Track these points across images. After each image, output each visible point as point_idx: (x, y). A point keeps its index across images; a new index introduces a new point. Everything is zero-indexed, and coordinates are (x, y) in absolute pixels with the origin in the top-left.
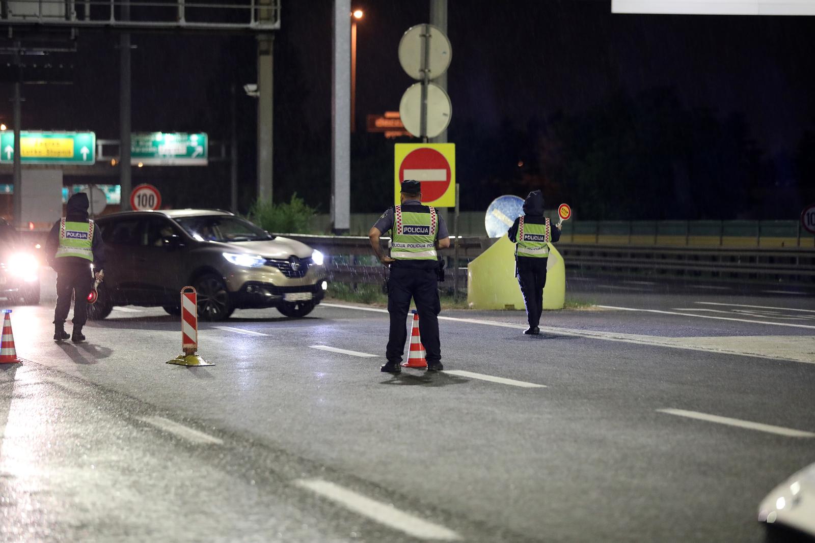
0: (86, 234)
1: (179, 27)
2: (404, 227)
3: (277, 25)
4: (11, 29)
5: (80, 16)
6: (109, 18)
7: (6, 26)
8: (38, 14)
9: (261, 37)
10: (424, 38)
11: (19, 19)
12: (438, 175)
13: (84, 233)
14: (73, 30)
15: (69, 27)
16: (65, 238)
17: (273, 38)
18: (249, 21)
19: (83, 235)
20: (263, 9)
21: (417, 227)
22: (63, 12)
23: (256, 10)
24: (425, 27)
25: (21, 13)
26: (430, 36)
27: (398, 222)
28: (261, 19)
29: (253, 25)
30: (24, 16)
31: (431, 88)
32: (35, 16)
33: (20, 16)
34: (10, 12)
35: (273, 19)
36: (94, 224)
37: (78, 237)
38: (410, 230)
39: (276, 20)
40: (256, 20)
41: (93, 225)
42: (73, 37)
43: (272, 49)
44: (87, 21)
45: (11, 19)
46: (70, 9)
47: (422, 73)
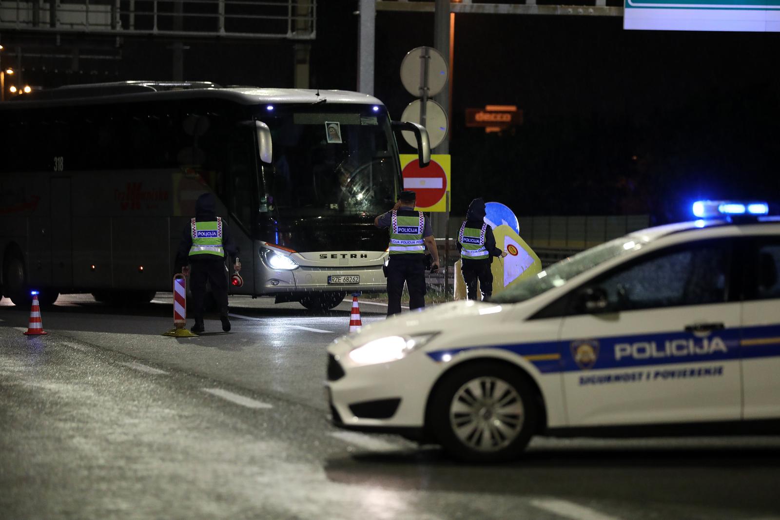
0: (216, 232)
1: (218, 37)
2: (399, 227)
3: (313, 36)
4: (58, 37)
5: (125, 25)
6: (152, 28)
7: (55, 34)
8: (85, 23)
9: (297, 47)
10: (423, 59)
11: (67, 28)
12: (435, 183)
13: (214, 231)
14: (118, 39)
15: (114, 36)
16: (196, 238)
17: (310, 47)
18: (286, 32)
19: (213, 234)
20: (300, 20)
21: (408, 228)
22: (109, 22)
23: (293, 22)
24: (424, 50)
25: (68, 21)
26: (429, 57)
27: (394, 224)
28: (298, 29)
29: (289, 35)
30: (72, 25)
31: (430, 104)
32: (82, 24)
33: (66, 24)
34: (59, 20)
35: (310, 29)
36: (222, 221)
37: (208, 236)
38: (403, 230)
39: (312, 31)
40: (293, 30)
41: (221, 223)
42: (118, 46)
43: (308, 58)
44: (132, 31)
45: (59, 27)
46: (116, 18)
47: (422, 91)
